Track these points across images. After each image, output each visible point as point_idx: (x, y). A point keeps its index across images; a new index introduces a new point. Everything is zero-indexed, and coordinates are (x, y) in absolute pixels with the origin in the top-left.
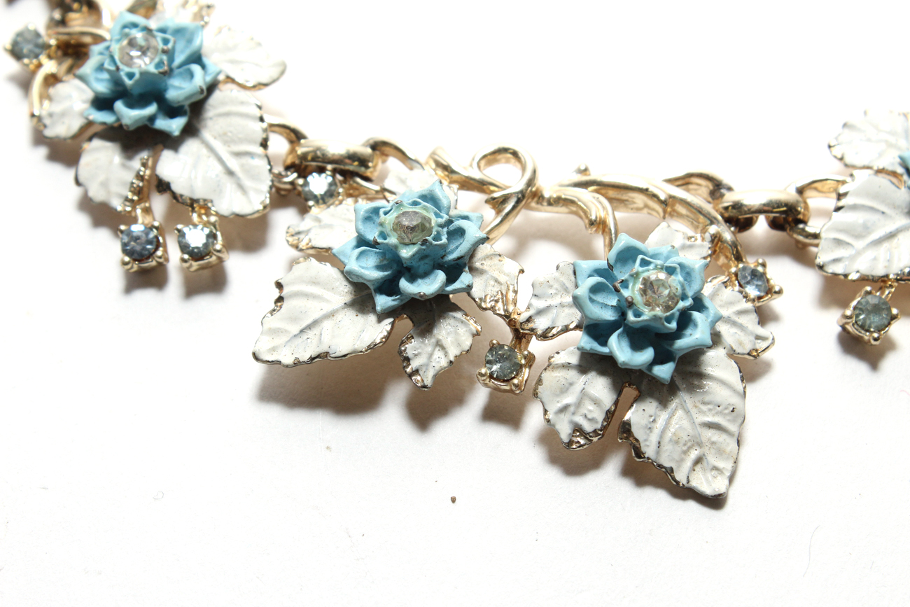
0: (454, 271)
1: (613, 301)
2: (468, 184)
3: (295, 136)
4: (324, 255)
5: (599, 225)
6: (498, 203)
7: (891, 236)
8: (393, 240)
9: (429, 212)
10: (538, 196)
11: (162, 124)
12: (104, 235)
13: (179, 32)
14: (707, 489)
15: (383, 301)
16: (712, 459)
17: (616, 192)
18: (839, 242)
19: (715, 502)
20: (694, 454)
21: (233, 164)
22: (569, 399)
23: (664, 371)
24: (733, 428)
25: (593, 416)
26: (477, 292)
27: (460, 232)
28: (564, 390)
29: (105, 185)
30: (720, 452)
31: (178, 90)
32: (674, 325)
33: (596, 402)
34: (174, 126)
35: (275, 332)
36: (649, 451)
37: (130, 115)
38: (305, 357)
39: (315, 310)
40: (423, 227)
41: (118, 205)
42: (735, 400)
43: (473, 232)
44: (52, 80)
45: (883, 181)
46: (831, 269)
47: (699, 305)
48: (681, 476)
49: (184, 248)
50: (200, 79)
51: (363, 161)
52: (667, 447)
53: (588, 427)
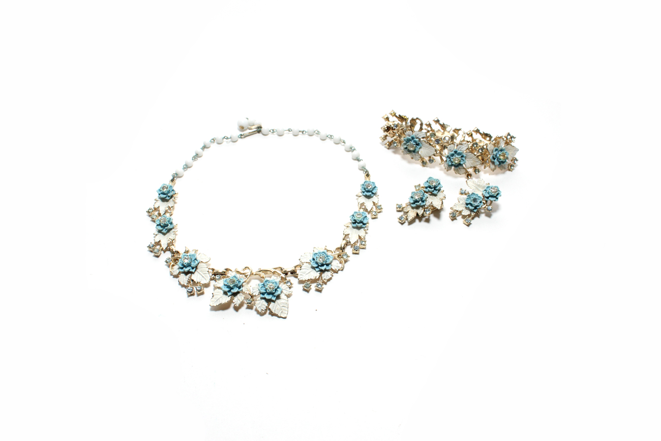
0: (239, 288)
1: (264, 289)
2: (241, 274)
3: (213, 270)
4: (219, 288)
5: (263, 277)
6: (246, 276)
7: (309, 273)
8: (229, 284)
9: (235, 279)
10: (253, 274)
11: (191, 270)
12: (184, 288)
13: (193, 255)
14: (283, 317)
15: (229, 294)
16: (284, 312)
17: (265, 271)
18: (301, 275)
19: (285, 318)
20: (281, 311)
21: (203, 275)
22: (260, 305)
23: (274, 299)
24: (287, 306)
25: (264, 308)
26: (244, 291)
27: (240, 281)
28: (259, 304)
29: (183, 281)
30: (285, 310)
31: (193, 265)
32: (274, 291)
33: (264, 305)
34: (193, 271)
35: (213, 301)
36: (273, 312)
37: (186, 270)
38: (218, 304)
39: (219, 297)
40: (234, 282)
41: (186, 284)
42: (287, 302)
43: (242, 281)
44: (173, 265)
45: (307, 264)
46: (300, 279)
47: (278, 287)
48: (279, 315)
49: (197, 290)
50: (197, 262)
51: (224, 272)
52: (276, 311)
53: (264, 309)
